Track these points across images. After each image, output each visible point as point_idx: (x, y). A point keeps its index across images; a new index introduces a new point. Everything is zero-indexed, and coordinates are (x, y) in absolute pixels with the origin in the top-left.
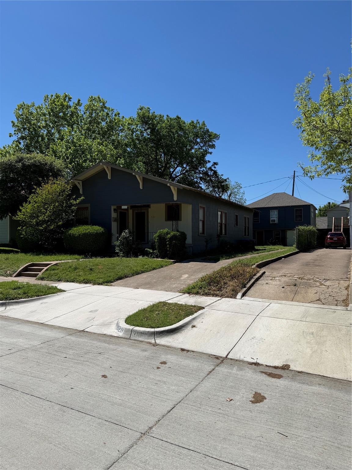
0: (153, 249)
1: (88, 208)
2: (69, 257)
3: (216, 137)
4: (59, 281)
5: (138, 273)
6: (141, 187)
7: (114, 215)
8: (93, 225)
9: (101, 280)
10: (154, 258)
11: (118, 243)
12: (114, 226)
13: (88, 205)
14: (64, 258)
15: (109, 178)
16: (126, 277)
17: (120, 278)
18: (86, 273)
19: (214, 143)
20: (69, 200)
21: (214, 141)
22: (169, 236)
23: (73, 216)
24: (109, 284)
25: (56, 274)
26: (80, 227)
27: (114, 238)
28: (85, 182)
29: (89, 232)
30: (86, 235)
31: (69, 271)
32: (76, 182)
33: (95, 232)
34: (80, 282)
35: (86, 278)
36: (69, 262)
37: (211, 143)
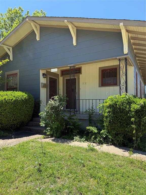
1: (17, 74)
6: (75, 44)
7: (43, 80)
12: (43, 93)
15: (38, 39)
28: (15, 48)
32: (6, 48)
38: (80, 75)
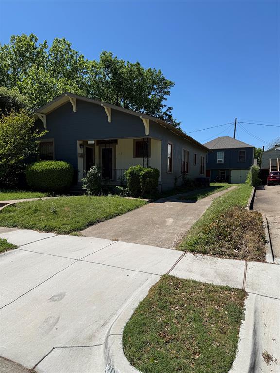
0: (124, 187)
1: (52, 143)
2: (30, 194)
3: (171, 84)
4: (14, 227)
5: (112, 217)
6: (109, 121)
7: (80, 151)
8: (57, 161)
9: (68, 228)
10: (125, 196)
11: (85, 180)
12: (81, 163)
13: (53, 140)
14: (24, 196)
15: (75, 110)
16: (99, 221)
17: (92, 224)
18: (49, 216)
19: (169, 90)
20: (32, 133)
21: (169, 88)
22: (142, 173)
23: (37, 151)
24: (78, 233)
25: (11, 218)
26: (43, 163)
27: (80, 174)
28: (49, 116)
29: (53, 167)
30: (50, 171)
31: (28, 214)
32: (40, 116)
33: (60, 167)
34: (41, 230)
35: (48, 225)
36: (29, 202)
37: (166, 90)
38: (116, 145)
